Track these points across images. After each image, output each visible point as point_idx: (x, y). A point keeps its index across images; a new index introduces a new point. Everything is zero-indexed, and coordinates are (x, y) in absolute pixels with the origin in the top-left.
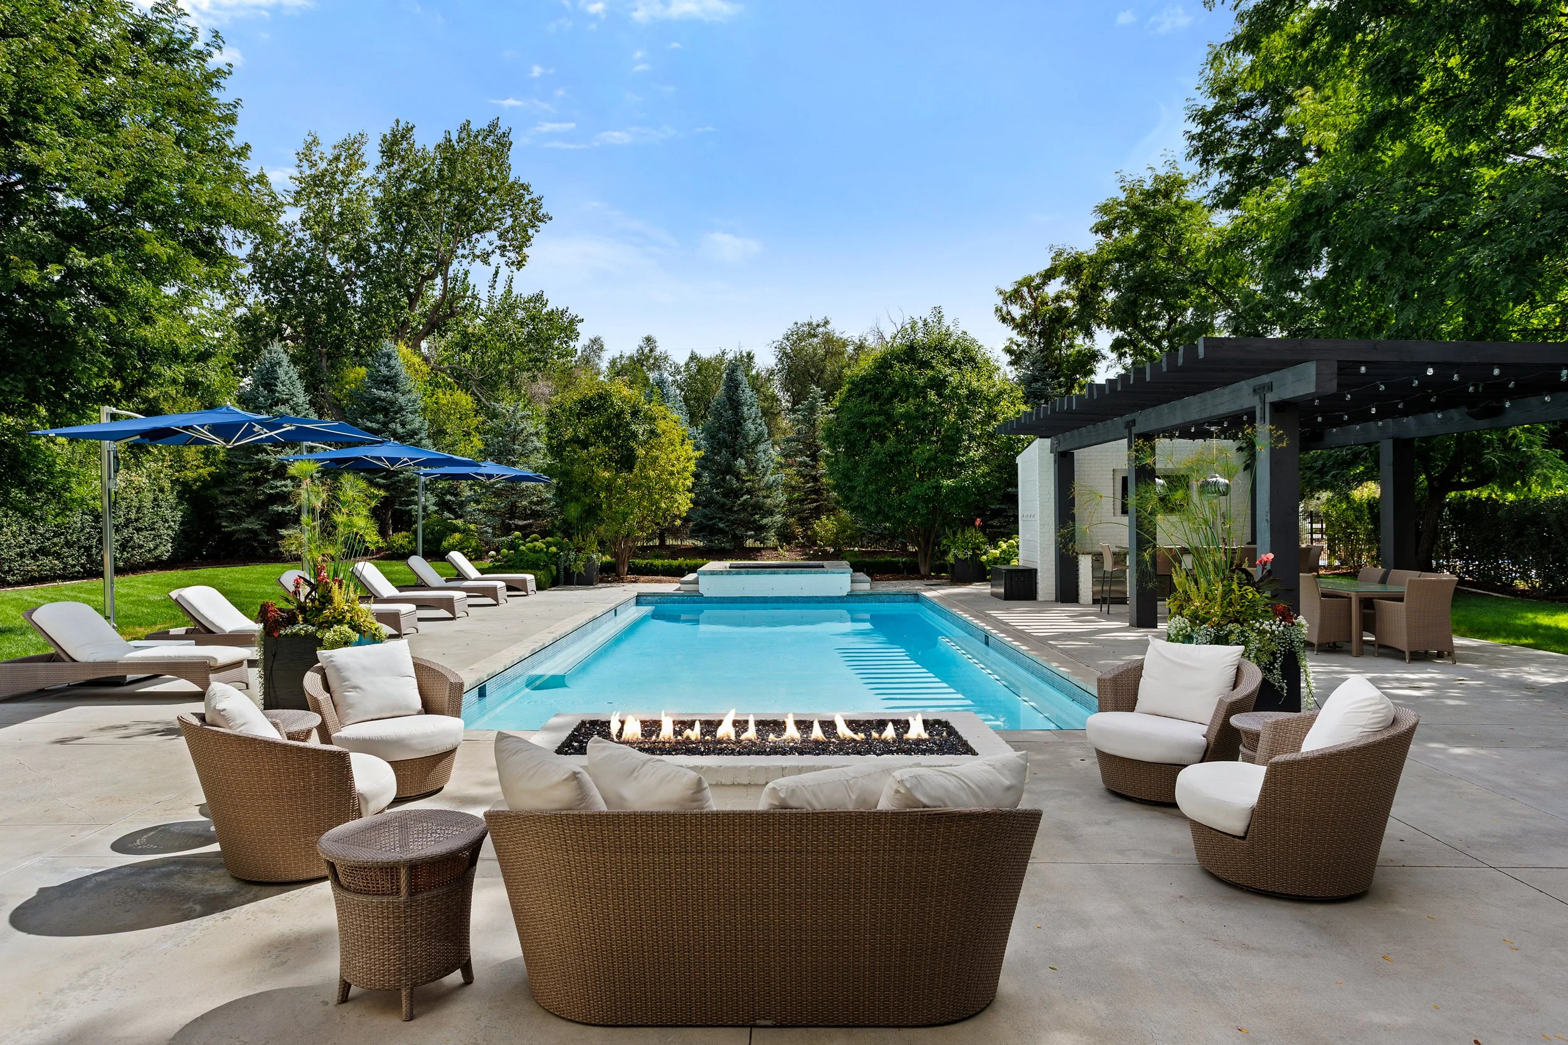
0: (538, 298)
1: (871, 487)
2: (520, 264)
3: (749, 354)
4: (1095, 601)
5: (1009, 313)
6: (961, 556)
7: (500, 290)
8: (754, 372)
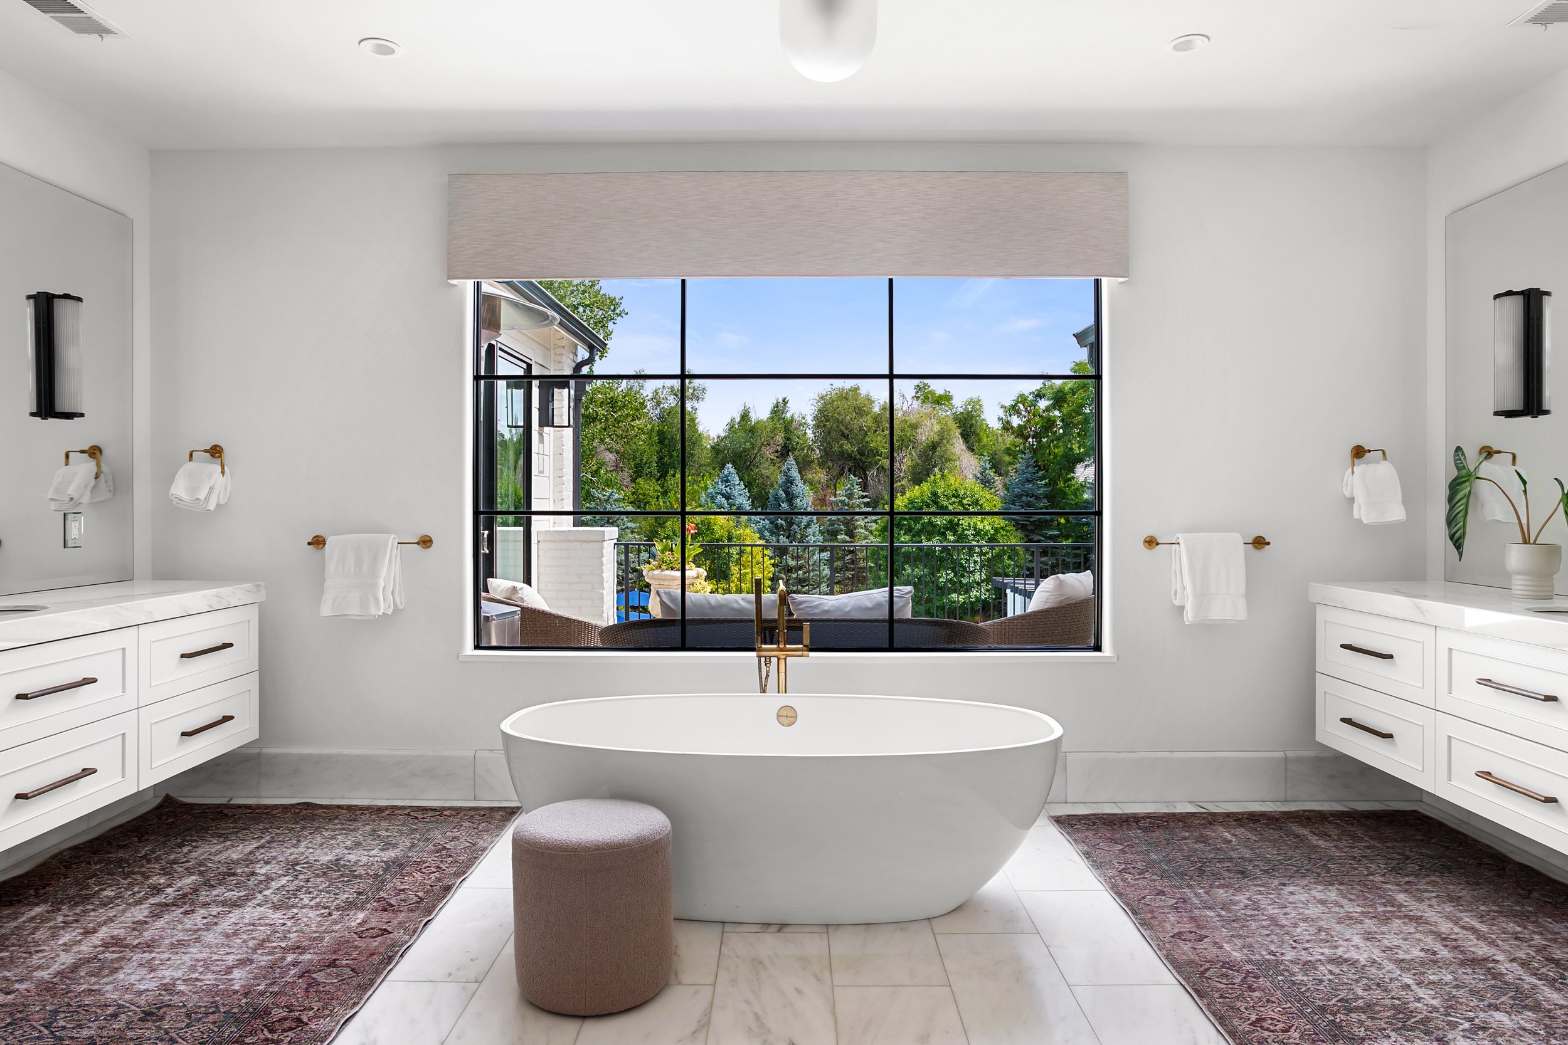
5: (1009, 422)
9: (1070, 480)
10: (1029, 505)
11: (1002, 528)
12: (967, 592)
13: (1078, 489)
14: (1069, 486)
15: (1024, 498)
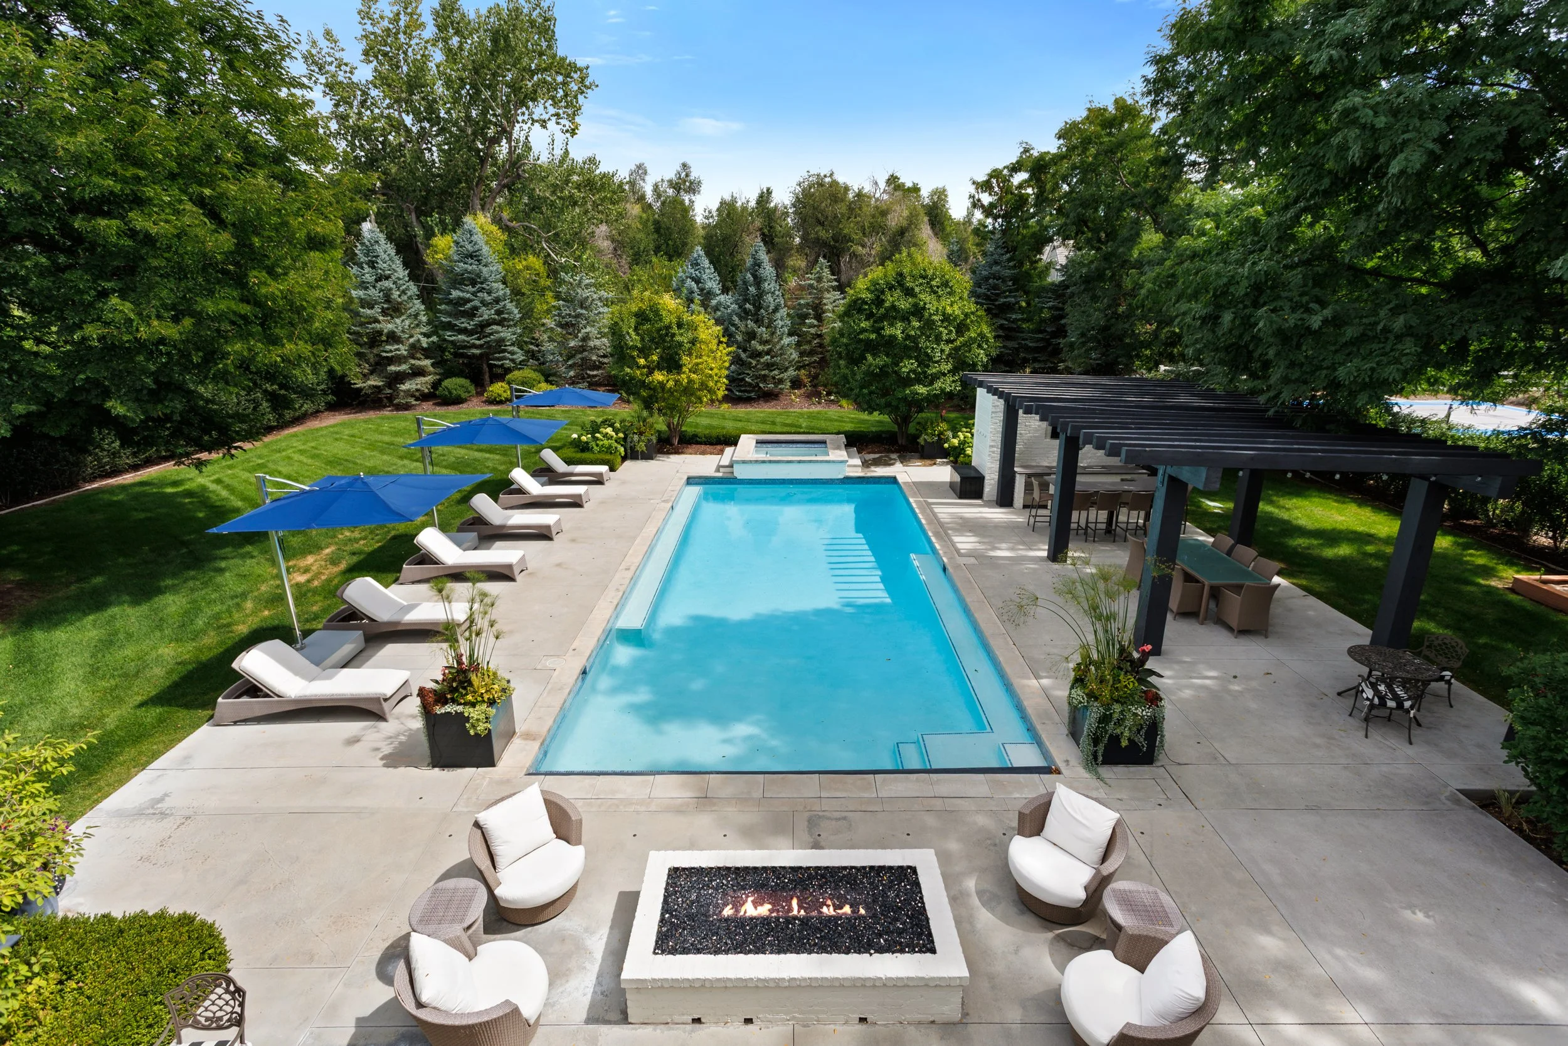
0: (592, 161)
1: (865, 391)
2: (573, 132)
3: (768, 189)
4: (1025, 507)
5: (979, 200)
6: (929, 440)
7: (558, 152)
8: (772, 205)
9: (1036, 262)
10: (995, 287)
11: (973, 313)
12: (931, 383)
13: (1042, 272)
14: (1035, 269)
15: (991, 281)
